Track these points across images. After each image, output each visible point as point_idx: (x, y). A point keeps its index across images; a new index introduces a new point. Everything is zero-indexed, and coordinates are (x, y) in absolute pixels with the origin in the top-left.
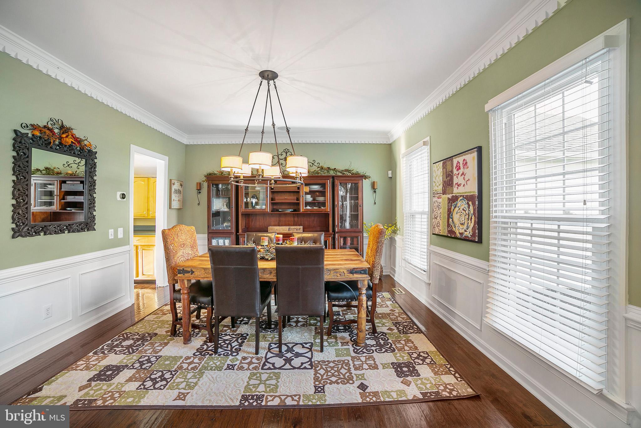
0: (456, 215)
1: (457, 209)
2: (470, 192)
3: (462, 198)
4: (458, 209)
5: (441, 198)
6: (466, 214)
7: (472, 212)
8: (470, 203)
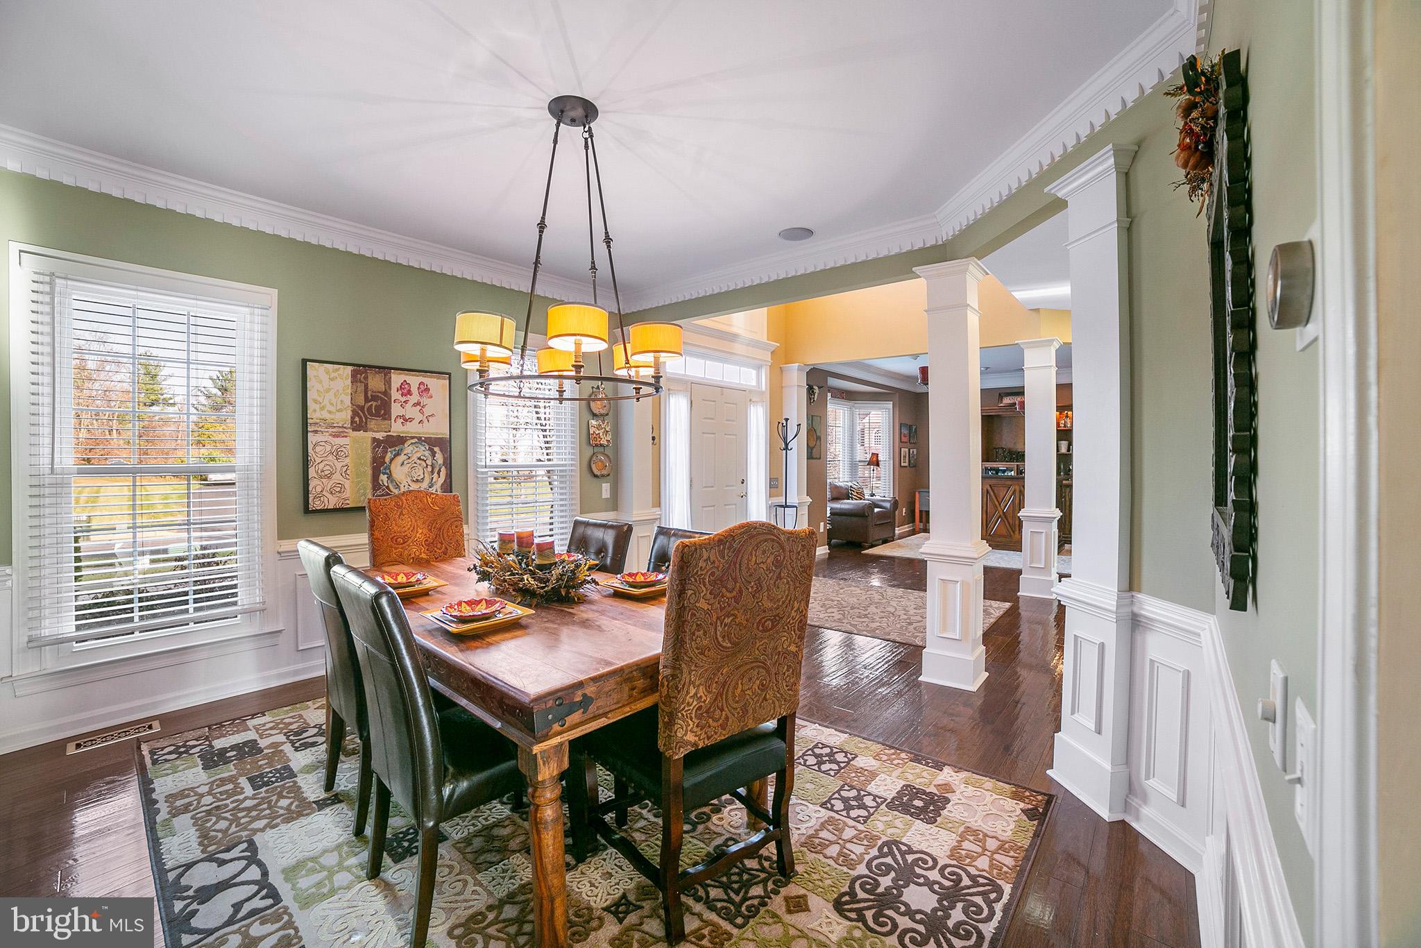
0: (399, 467)
1: (402, 458)
2: (437, 434)
3: (413, 441)
4: (406, 457)
5: (346, 437)
6: (427, 465)
7: (440, 461)
8: (436, 449)
